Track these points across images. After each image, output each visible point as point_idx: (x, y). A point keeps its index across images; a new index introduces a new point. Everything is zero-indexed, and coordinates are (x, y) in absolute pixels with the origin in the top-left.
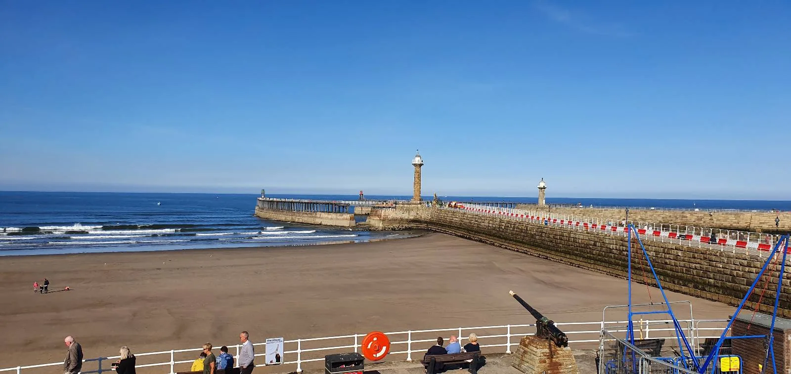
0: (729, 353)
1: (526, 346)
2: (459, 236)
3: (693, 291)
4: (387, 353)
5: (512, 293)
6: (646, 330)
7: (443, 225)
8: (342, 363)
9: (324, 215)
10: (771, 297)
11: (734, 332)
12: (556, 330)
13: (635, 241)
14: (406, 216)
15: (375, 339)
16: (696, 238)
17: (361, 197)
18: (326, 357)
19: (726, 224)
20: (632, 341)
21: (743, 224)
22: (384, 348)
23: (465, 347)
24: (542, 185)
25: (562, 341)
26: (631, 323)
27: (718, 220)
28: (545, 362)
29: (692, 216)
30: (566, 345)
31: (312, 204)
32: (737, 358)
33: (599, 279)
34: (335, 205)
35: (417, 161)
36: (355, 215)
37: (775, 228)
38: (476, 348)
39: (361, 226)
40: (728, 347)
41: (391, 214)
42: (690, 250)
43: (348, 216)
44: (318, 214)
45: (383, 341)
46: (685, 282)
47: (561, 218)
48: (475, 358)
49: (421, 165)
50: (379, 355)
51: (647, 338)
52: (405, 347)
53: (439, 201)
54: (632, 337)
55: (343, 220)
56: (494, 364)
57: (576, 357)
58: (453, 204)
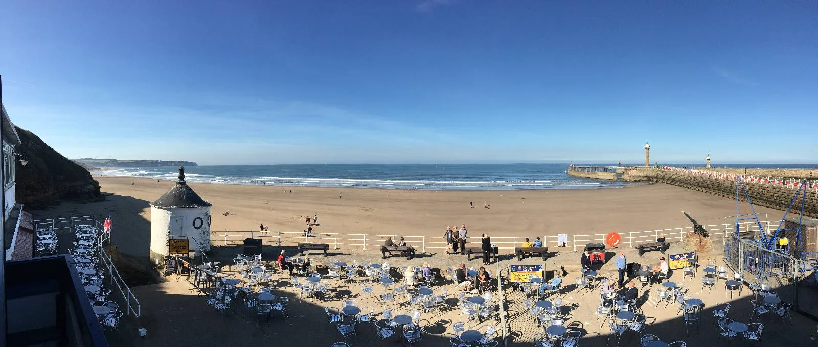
0: (782, 237)
1: (688, 237)
2: (669, 183)
3: (775, 207)
4: (619, 243)
5: (683, 212)
6: (747, 227)
7: (660, 178)
8: (594, 248)
9: (601, 174)
10: (808, 208)
11: (786, 226)
12: (702, 229)
13: (749, 184)
14: (641, 174)
15: (613, 236)
16: (776, 182)
17: (620, 165)
18: (587, 245)
19: (791, 175)
20: (738, 233)
21: (798, 175)
22: (618, 241)
23: (658, 240)
24: (708, 158)
25: (706, 235)
26: (738, 224)
27: (788, 173)
28: (697, 245)
29: (776, 172)
30: (708, 236)
31: (594, 168)
32: (787, 239)
33: (731, 201)
34: (605, 169)
35: (647, 146)
36: (616, 173)
37: (810, 176)
38: (664, 240)
39: (619, 179)
40: (782, 234)
41: (633, 173)
42: (775, 188)
43: (613, 174)
44: (598, 173)
45: (617, 237)
46: (771, 202)
47: (715, 174)
48: (664, 245)
49: (649, 149)
50: (615, 244)
51: (748, 231)
52: (629, 240)
53: (659, 166)
54: (738, 230)
55: (610, 176)
56: (673, 247)
57: (713, 242)
58: (665, 167)
